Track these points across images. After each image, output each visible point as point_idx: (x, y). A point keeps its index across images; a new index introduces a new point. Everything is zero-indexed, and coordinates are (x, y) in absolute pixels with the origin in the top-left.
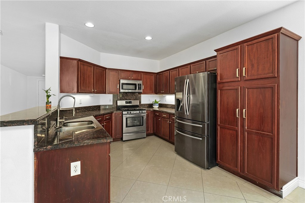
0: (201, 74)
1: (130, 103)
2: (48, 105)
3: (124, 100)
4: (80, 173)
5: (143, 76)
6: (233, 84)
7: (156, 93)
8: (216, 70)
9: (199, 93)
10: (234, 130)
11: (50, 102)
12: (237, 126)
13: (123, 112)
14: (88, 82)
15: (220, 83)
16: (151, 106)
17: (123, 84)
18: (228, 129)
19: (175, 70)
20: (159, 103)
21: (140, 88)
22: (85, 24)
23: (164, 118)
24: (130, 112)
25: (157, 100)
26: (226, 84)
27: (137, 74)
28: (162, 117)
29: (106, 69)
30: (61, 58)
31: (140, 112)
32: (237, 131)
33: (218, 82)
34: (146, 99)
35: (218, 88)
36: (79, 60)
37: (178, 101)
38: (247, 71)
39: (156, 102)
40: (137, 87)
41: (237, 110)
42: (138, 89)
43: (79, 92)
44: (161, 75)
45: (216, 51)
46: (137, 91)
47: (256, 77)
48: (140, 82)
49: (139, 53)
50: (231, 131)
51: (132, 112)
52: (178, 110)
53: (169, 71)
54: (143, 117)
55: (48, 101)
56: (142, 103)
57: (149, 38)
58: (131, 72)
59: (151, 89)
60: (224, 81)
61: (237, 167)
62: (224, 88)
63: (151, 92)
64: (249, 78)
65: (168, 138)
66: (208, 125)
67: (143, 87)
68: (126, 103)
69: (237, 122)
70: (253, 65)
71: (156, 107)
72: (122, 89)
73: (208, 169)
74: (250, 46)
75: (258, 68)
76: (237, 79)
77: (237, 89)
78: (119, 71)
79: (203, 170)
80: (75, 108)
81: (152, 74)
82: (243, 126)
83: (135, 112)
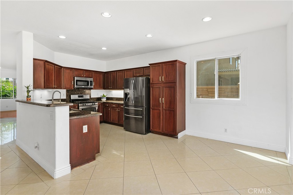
0: (140, 78)
1: (82, 97)
2: (29, 99)
3: (76, 94)
4: (87, 131)
5: (94, 75)
6: (158, 84)
7: (104, 88)
8: (150, 75)
9: (139, 90)
10: (159, 110)
11: (30, 96)
12: (160, 107)
13: (79, 104)
14: (51, 79)
15: (152, 84)
16: (99, 99)
17: (77, 81)
18: (156, 110)
19: (122, 71)
20: (106, 97)
21: (91, 85)
22: (58, 37)
23: (114, 107)
24: (85, 105)
25: (105, 95)
26: (155, 84)
27: (89, 73)
28: (112, 107)
29: (62, 67)
30: (34, 59)
31: (93, 104)
32: (160, 110)
33: (150, 83)
34: (95, 93)
35: (150, 86)
36: (46, 61)
37: (126, 95)
38: (164, 78)
39: (104, 96)
40: (89, 83)
41: (160, 99)
42: (90, 86)
43: (46, 87)
44: (109, 74)
45: (149, 64)
46: (89, 86)
47: (168, 82)
48: (92, 79)
49: (91, 55)
50: (157, 111)
51: (87, 104)
52: (126, 100)
53: (116, 72)
54: (95, 108)
55: (28, 95)
56: (91, 97)
57: (104, 49)
58: (83, 71)
59: (100, 85)
60: (154, 83)
61: (160, 129)
62: (154, 87)
63: (100, 87)
64: (165, 82)
65: (117, 122)
66: (145, 108)
67: (93, 84)
68: (79, 97)
69: (160, 105)
70: (167, 76)
71: (104, 100)
72: (77, 85)
73: (145, 134)
74: (166, 66)
75: (169, 77)
76: (160, 82)
77: (160, 88)
78: (73, 70)
79: (143, 135)
80: (61, 99)
81: (101, 73)
82: (163, 107)
83: (89, 104)
